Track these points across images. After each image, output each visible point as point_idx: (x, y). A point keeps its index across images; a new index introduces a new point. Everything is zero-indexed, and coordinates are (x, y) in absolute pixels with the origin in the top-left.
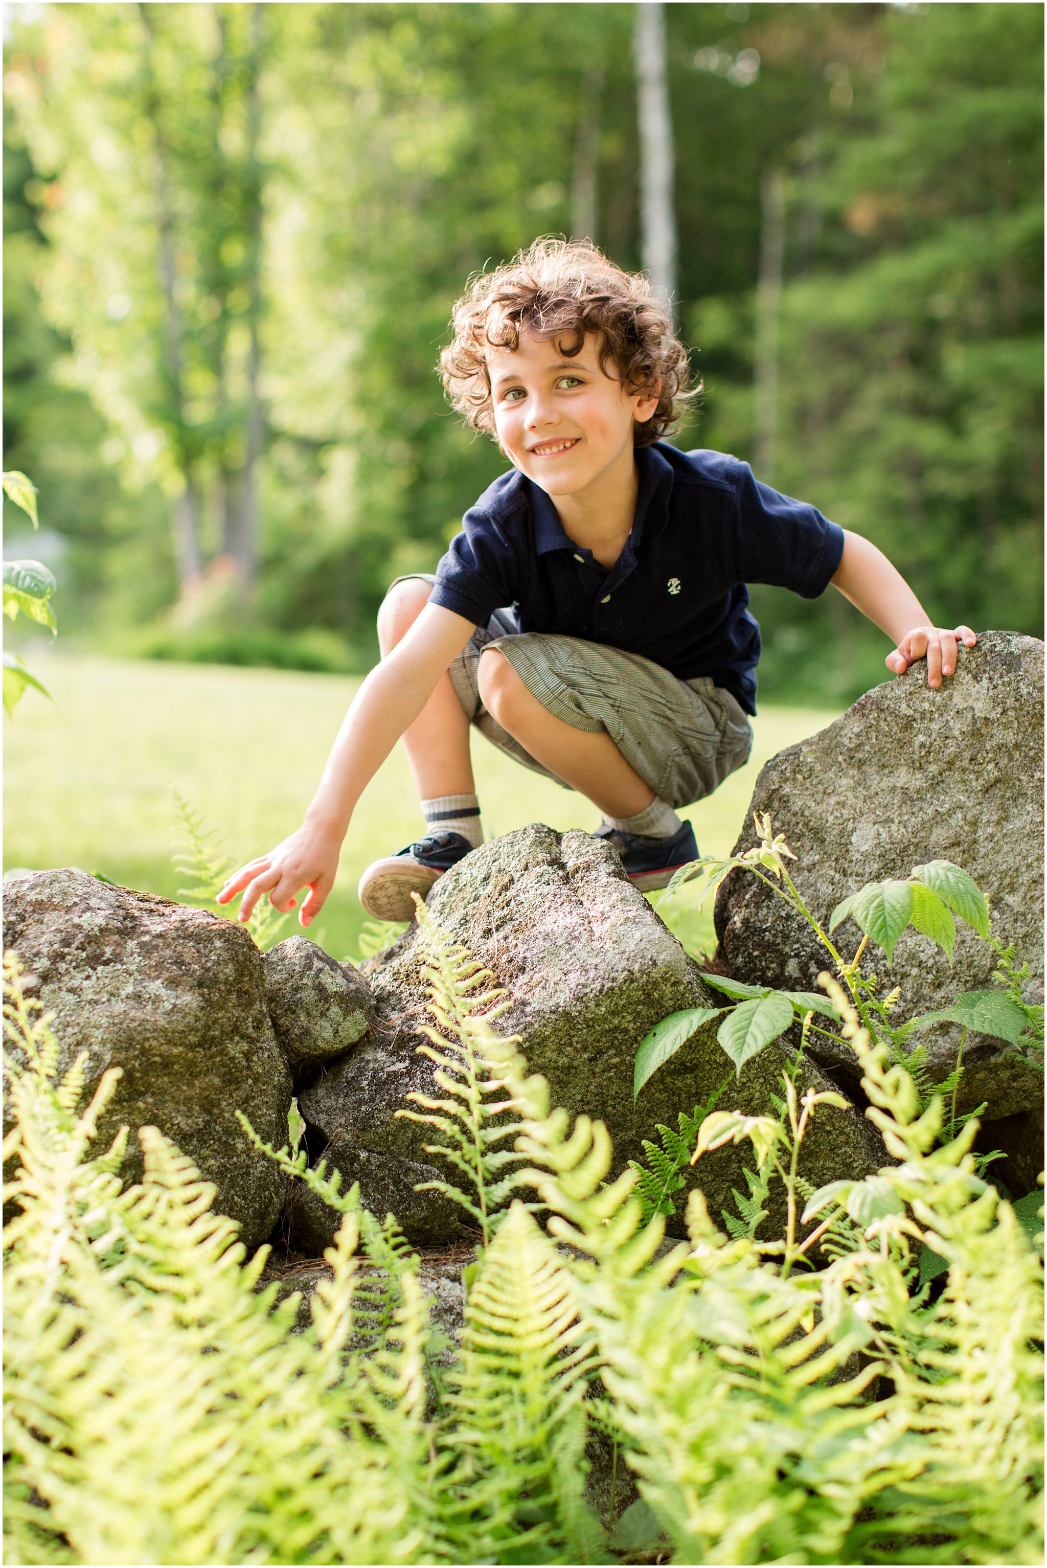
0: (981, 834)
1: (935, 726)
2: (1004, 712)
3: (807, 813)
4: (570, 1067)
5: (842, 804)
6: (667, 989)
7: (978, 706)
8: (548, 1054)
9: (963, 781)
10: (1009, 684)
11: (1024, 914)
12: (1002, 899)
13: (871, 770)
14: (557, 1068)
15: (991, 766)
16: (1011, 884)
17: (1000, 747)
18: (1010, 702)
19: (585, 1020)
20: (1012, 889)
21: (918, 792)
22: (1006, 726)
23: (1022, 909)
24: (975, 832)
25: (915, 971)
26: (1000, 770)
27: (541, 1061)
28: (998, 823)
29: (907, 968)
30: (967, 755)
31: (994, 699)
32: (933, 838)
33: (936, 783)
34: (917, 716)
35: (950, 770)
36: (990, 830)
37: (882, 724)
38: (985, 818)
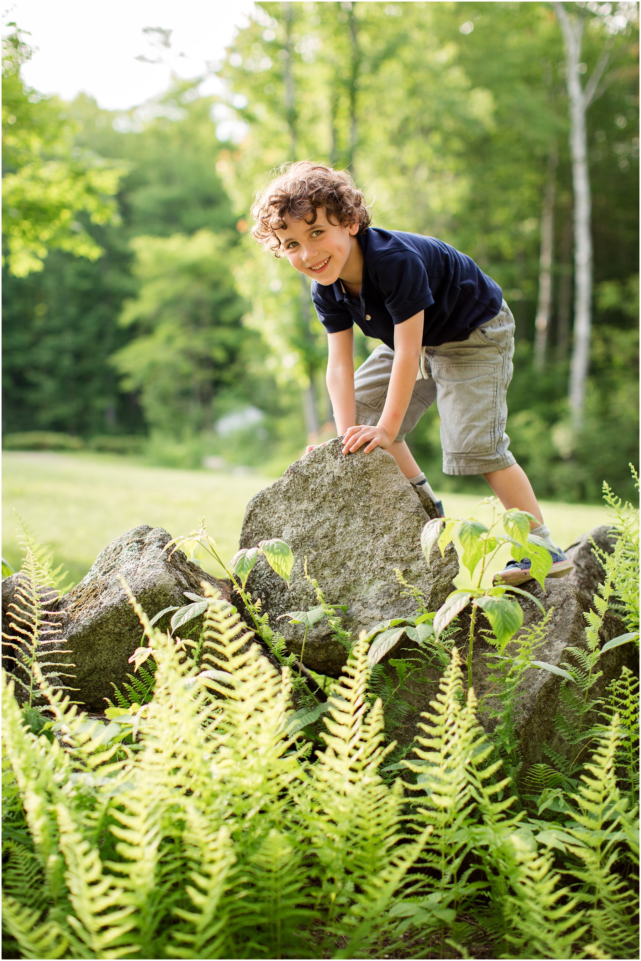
0: (338, 532)
1: (318, 481)
2: (346, 474)
3: (265, 522)
4: (120, 633)
5: (280, 518)
6: (162, 598)
7: (336, 471)
8: (110, 626)
9: (330, 507)
10: (349, 460)
11: (355, 571)
12: (345, 563)
13: (293, 502)
14: (114, 633)
15: (341, 499)
16: (350, 556)
17: (345, 490)
18: (349, 469)
19: (125, 611)
20: (350, 559)
21: (311, 512)
22: (348, 481)
23: (354, 568)
24: (335, 531)
25: (305, 597)
26: (345, 501)
27: (107, 630)
28: (345, 527)
29: (301, 596)
30: (330, 494)
31: (342, 467)
32: (316, 534)
33: (319, 508)
34: (310, 475)
35: (324, 501)
36: (341, 530)
37: (296, 479)
38: (339, 524)
